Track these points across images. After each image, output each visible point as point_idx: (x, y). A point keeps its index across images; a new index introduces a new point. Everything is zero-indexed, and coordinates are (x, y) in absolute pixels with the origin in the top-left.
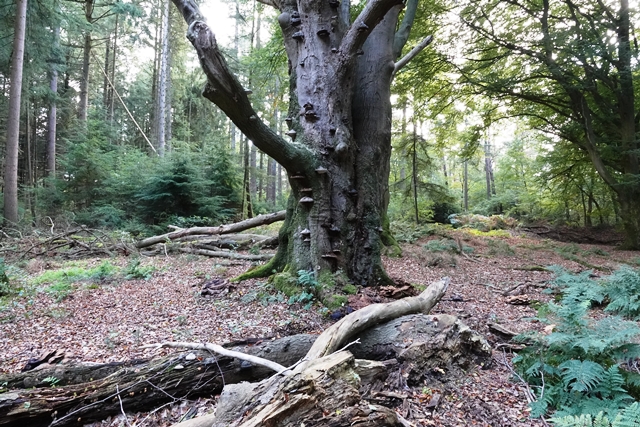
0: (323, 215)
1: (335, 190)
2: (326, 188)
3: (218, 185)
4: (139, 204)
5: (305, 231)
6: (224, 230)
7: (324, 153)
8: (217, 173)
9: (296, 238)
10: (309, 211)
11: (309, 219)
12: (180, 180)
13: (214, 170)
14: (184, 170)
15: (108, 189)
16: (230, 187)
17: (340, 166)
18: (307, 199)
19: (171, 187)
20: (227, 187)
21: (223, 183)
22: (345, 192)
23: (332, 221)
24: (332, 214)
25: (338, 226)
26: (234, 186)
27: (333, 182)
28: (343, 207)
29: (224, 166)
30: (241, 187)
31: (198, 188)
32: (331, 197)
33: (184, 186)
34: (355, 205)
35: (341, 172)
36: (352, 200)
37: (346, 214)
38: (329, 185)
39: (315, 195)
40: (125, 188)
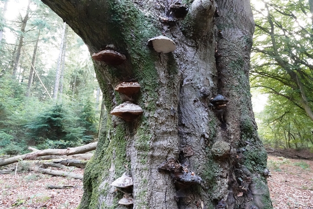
0: (164, 143)
1: (188, 92)
2: (171, 85)
3: (84, 121)
4: (27, 131)
5: (123, 181)
6: (70, 152)
7: (165, 18)
8: (84, 113)
9: (104, 193)
10: (132, 135)
11: (133, 152)
12: (56, 116)
13: (82, 112)
14: (60, 110)
15: (9, 122)
16: (92, 122)
17: (196, 47)
18: (129, 107)
19: (49, 121)
20: (90, 122)
21: (87, 120)
22: (205, 97)
23: (181, 157)
24: (182, 144)
25: (195, 168)
26: (94, 122)
27: (182, 78)
28: (204, 128)
29: (88, 109)
30: (98, 122)
31: (68, 122)
32: (180, 104)
33: (58, 120)
34: (223, 124)
35: (197, 59)
36: (218, 116)
37: (209, 142)
38: (177, 80)
39: (147, 99)
40: (22, 121)
